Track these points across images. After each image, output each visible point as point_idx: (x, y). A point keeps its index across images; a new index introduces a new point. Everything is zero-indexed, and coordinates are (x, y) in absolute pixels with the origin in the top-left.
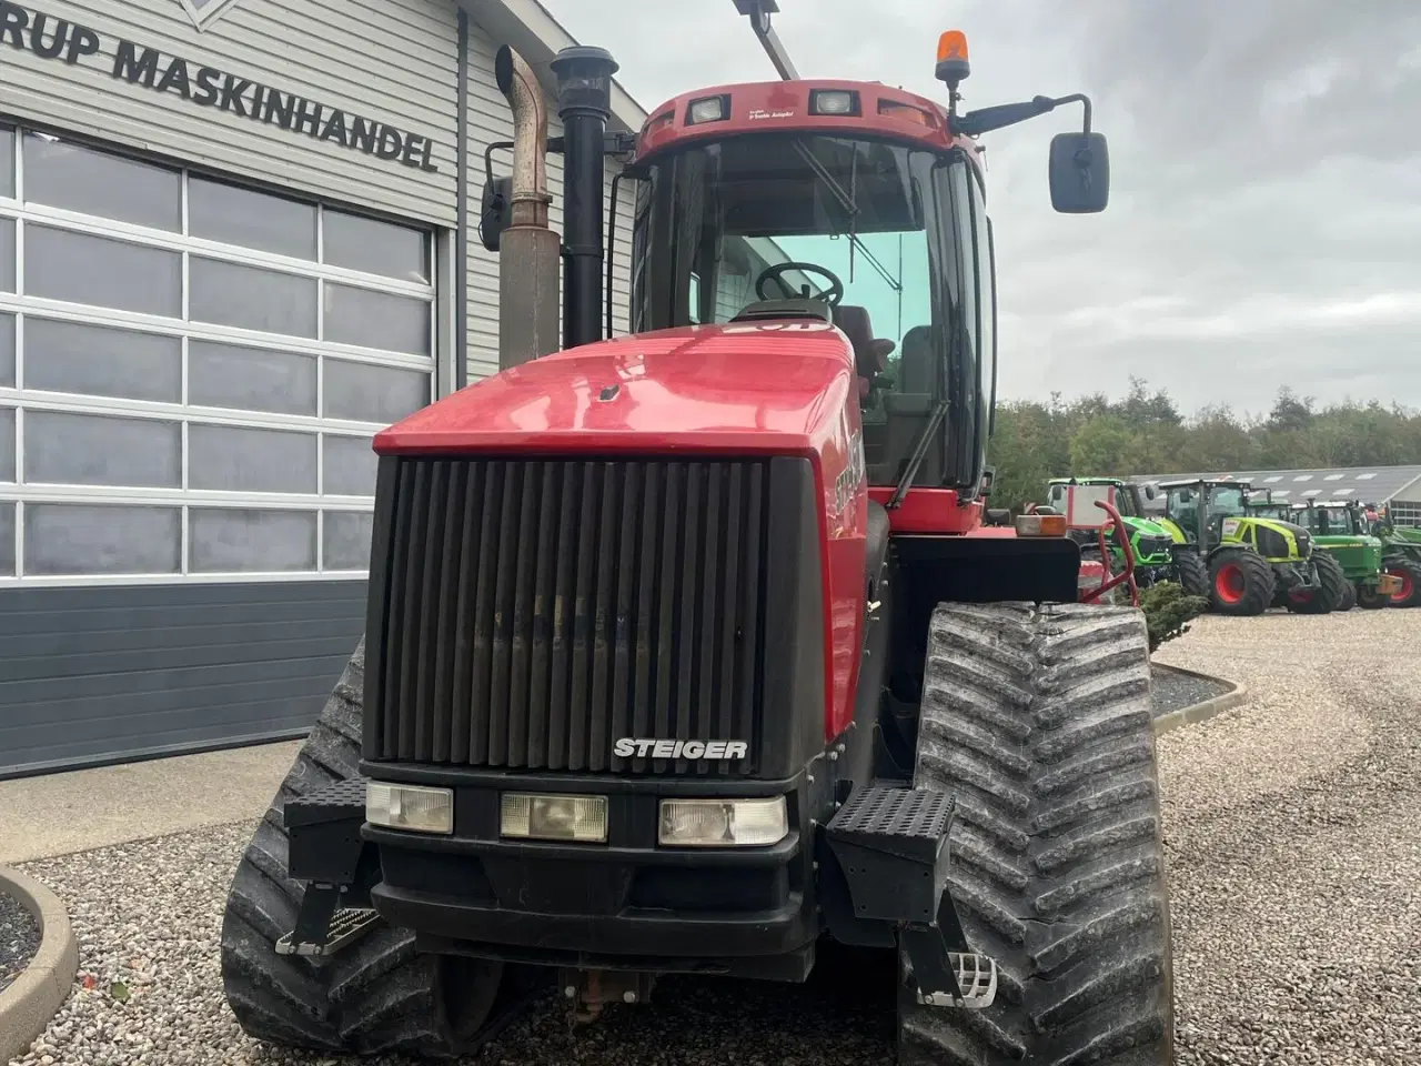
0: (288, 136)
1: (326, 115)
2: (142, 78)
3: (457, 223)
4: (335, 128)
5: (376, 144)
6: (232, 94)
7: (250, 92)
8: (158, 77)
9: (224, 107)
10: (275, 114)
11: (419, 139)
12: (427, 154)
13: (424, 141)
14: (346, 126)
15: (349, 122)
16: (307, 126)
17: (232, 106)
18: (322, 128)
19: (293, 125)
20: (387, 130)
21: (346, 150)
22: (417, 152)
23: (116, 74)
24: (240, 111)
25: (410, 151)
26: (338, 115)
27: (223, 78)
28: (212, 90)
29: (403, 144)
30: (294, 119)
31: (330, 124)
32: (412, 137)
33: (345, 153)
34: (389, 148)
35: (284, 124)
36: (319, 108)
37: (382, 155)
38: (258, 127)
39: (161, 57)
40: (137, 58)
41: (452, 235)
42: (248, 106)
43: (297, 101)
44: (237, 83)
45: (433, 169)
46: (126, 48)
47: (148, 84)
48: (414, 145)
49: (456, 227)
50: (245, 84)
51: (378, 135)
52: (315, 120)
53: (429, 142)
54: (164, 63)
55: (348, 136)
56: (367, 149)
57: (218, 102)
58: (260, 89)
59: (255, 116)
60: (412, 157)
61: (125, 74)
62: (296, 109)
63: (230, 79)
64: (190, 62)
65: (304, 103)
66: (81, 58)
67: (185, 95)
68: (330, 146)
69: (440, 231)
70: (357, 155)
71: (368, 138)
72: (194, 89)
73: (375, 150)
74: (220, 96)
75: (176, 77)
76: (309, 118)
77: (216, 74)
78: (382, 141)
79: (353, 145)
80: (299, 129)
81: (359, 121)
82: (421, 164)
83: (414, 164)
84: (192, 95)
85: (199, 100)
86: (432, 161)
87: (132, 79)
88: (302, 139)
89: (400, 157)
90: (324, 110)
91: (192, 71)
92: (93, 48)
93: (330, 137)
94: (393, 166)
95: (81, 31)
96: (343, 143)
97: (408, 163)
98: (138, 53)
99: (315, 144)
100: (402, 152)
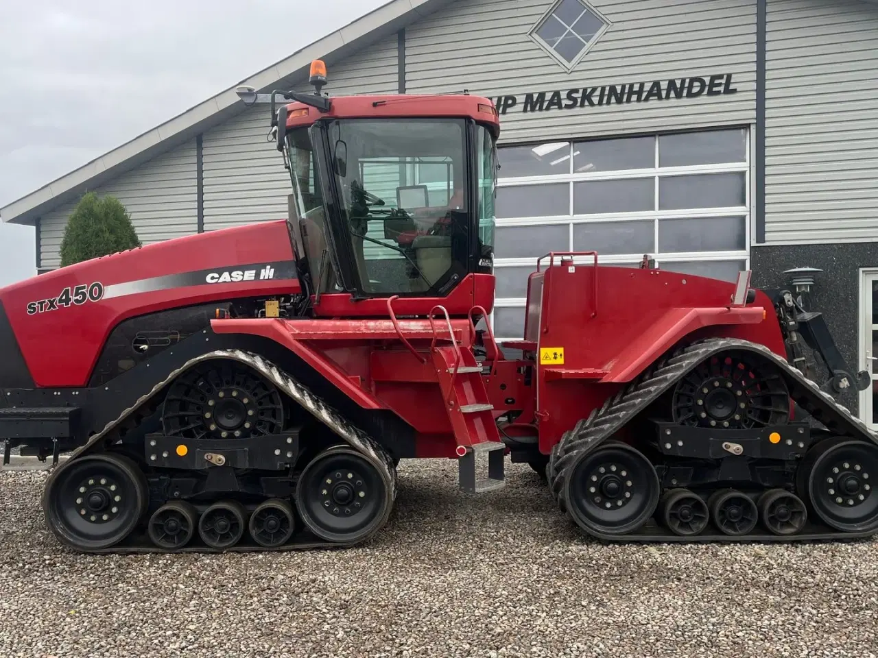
0: (625, 106)
1: (648, 87)
2: (537, 108)
3: (757, 119)
4: (655, 91)
5: (686, 91)
6: (587, 97)
7: (598, 92)
8: (546, 104)
9: (582, 105)
10: (613, 98)
11: (721, 77)
12: (727, 84)
13: (725, 76)
14: (662, 88)
15: (664, 85)
16: (634, 97)
17: (586, 103)
18: (644, 95)
19: (625, 100)
20: (693, 80)
21: (664, 101)
22: (720, 85)
23: (525, 110)
24: (592, 104)
25: (719, 85)
27: (581, 91)
28: (575, 100)
29: (707, 83)
30: (626, 97)
31: (650, 91)
32: (713, 78)
33: (665, 103)
34: (695, 90)
35: (619, 101)
36: (642, 85)
37: (691, 95)
38: (604, 108)
39: (547, 94)
40: (535, 100)
41: (753, 127)
42: (595, 100)
43: (627, 87)
44: (589, 90)
45: (734, 91)
46: (529, 96)
47: (541, 109)
48: (717, 82)
49: (755, 121)
50: (594, 89)
51: (686, 85)
52: (640, 93)
53: (728, 76)
54: (548, 96)
55: (664, 94)
56: (680, 96)
57: (579, 104)
58: (603, 89)
59: (600, 103)
60: (715, 89)
61: (529, 109)
62: (626, 91)
63: (585, 90)
64: (561, 90)
65: (631, 86)
66: (508, 110)
67: (560, 107)
68: (654, 102)
70: (673, 101)
71: (678, 89)
72: (564, 102)
73: (685, 94)
74: (579, 100)
75: (556, 101)
76: (635, 93)
77: (576, 91)
78: (691, 88)
79: (668, 97)
80: (629, 101)
82: (723, 91)
83: (718, 93)
84: (563, 106)
85: (567, 107)
86: (732, 87)
87: (533, 110)
88: (634, 105)
89: (706, 92)
90: (646, 84)
91: (563, 95)
92: (514, 103)
93: (651, 98)
94: (703, 99)
95: (507, 98)
96: (660, 98)
97: (711, 93)
98: (535, 96)
99: (643, 105)
100: (707, 89)
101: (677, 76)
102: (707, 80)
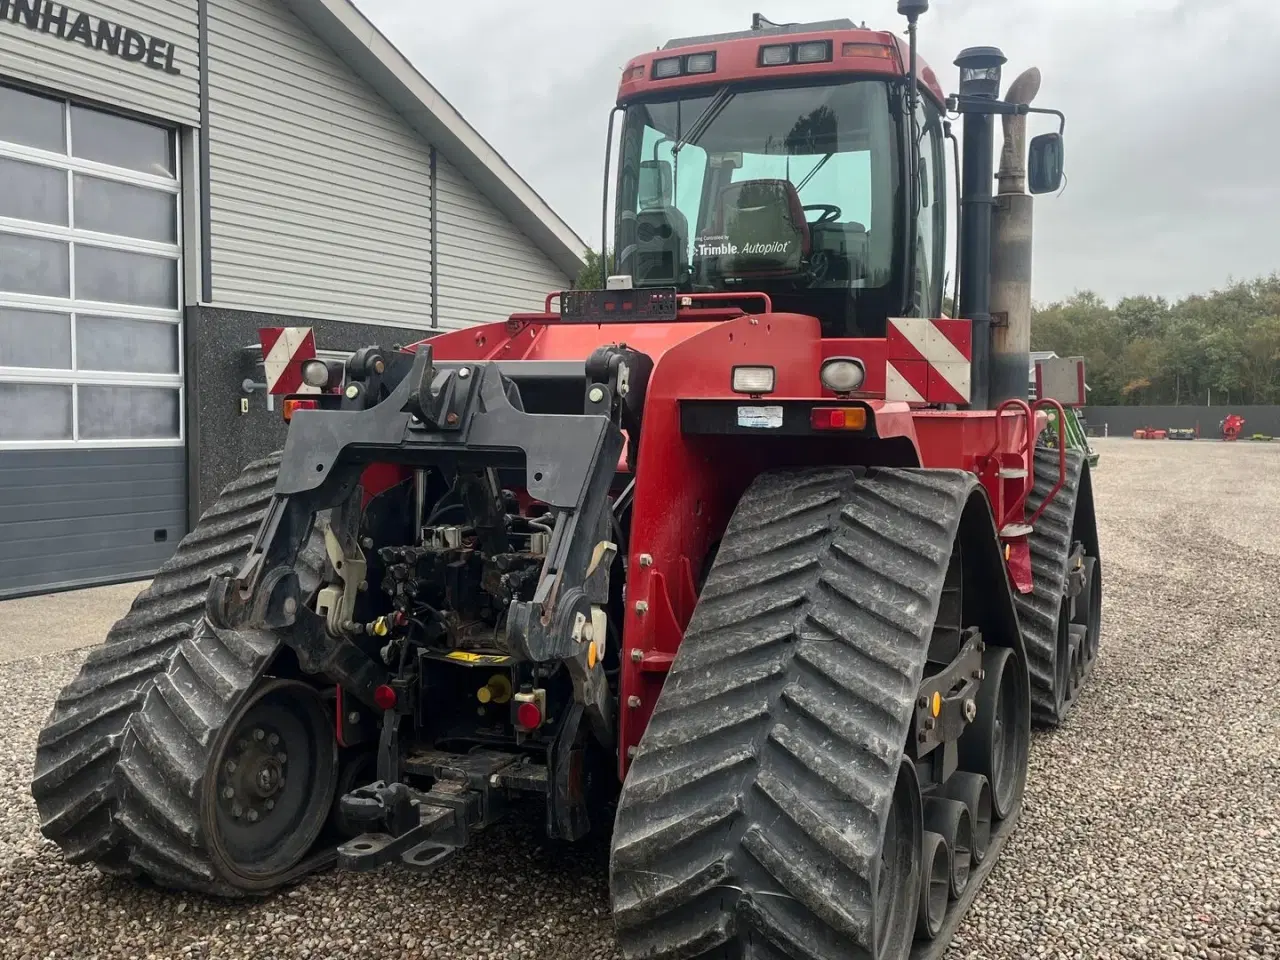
0: (36, 36)
1: (72, 18)
3: (200, 123)
4: (81, 30)
5: (121, 47)
10: (22, 14)
11: (162, 43)
12: (170, 58)
13: (167, 45)
14: (92, 28)
15: (94, 25)
16: (53, 27)
18: (68, 30)
19: (40, 25)
20: (131, 33)
21: (92, 51)
22: (160, 55)
25: (154, 54)
26: (83, 18)
29: (147, 47)
30: (41, 21)
31: (75, 27)
32: (155, 42)
33: (91, 54)
34: (133, 51)
35: (31, 24)
36: (64, 11)
37: (127, 56)
38: (8, 27)
41: (195, 133)
43: (44, 3)
45: (176, 72)
48: (157, 49)
49: (199, 126)
51: (122, 38)
52: (61, 21)
53: (171, 47)
55: (94, 38)
56: (113, 51)
59: (3, 16)
60: (156, 60)
62: (42, 11)
65: (49, 5)
68: (77, 47)
69: (184, 130)
70: (102, 56)
71: (113, 40)
73: (120, 51)
76: (55, 20)
78: (127, 45)
79: (99, 47)
80: (45, 29)
81: (104, 24)
82: (164, 67)
83: (158, 67)
86: (175, 64)
88: (48, 40)
89: (145, 59)
90: (70, 12)
93: (76, 38)
94: (138, 67)
96: (88, 44)
97: (151, 64)
99: (61, 44)
100: (146, 55)
101: (113, 17)
102: (147, 41)
